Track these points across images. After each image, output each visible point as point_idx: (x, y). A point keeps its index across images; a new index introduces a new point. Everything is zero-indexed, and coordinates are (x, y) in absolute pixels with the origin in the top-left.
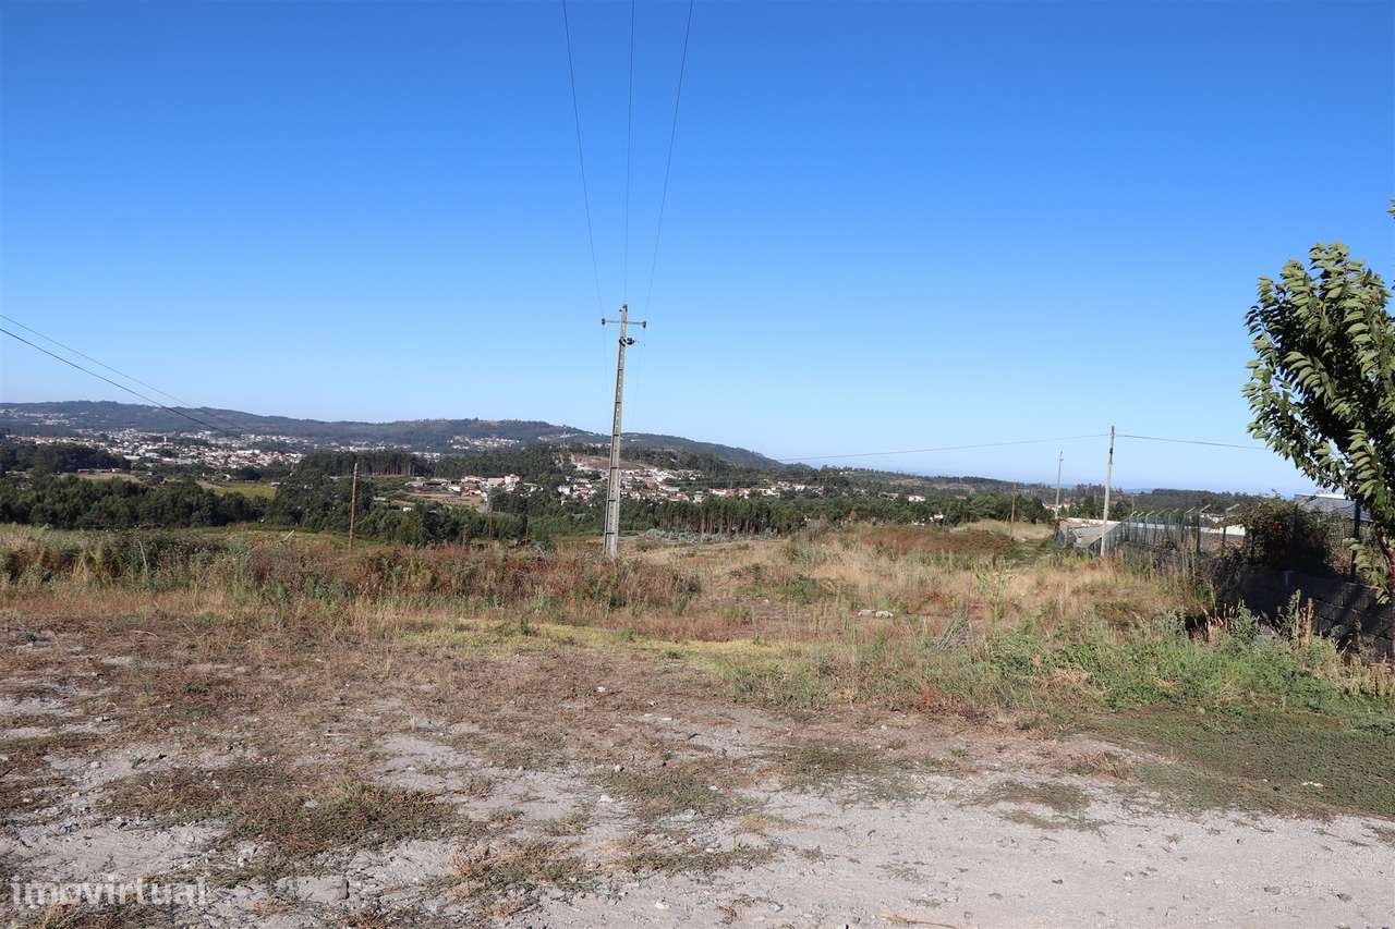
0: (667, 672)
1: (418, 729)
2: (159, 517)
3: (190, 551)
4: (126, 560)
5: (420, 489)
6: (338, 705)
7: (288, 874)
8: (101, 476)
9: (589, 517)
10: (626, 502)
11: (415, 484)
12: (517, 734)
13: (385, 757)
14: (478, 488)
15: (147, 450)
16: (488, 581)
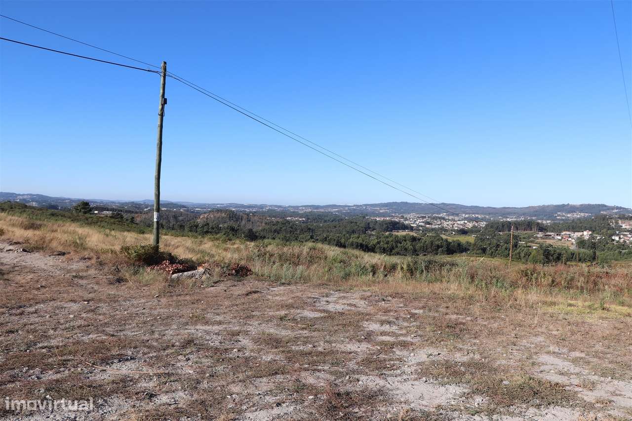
1: (554, 353)
2: (425, 250)
3: (442, 265)
4: (416, 269)
5: (541, 238)
6: (514, 338)
7: (498, 413)
8: (401, 233)
9: (629, 251)
11: (538, 236)
12: (606, 360)
13: (540, 364)
14: (570, 237)
15: (419, 222)
16: (580, 282)
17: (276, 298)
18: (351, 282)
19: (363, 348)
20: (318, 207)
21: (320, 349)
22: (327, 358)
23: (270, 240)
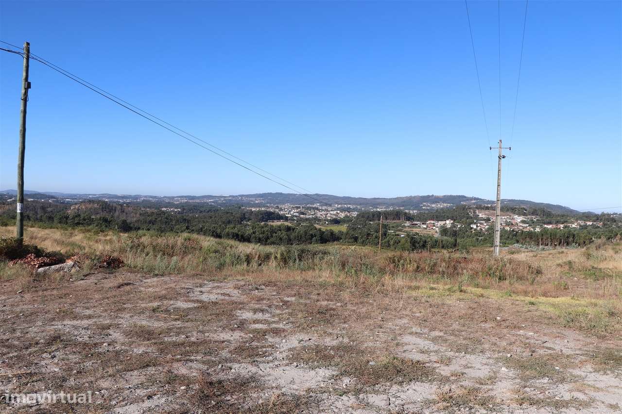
0: (529, 311)
1: (416, 333)
2: (300, 239)
3: (315, 254)
4: (290, 258)
5: (408, 227)
6: (381, 321)
7: (364, 392)
8: (276, 223)
9: (486, 239)
10: (503, 231)
11: (406, 225)
12: (461, 337)
13: (403, 345)
14: (434, 226)
15: (294, 212)
16: (442, 267)
17: (149, 290)
18: (225, 272)
19: (235, 337)
20: (193, 198)
21: (193, 339)
22: (199, 348)
23: (145, 231)
